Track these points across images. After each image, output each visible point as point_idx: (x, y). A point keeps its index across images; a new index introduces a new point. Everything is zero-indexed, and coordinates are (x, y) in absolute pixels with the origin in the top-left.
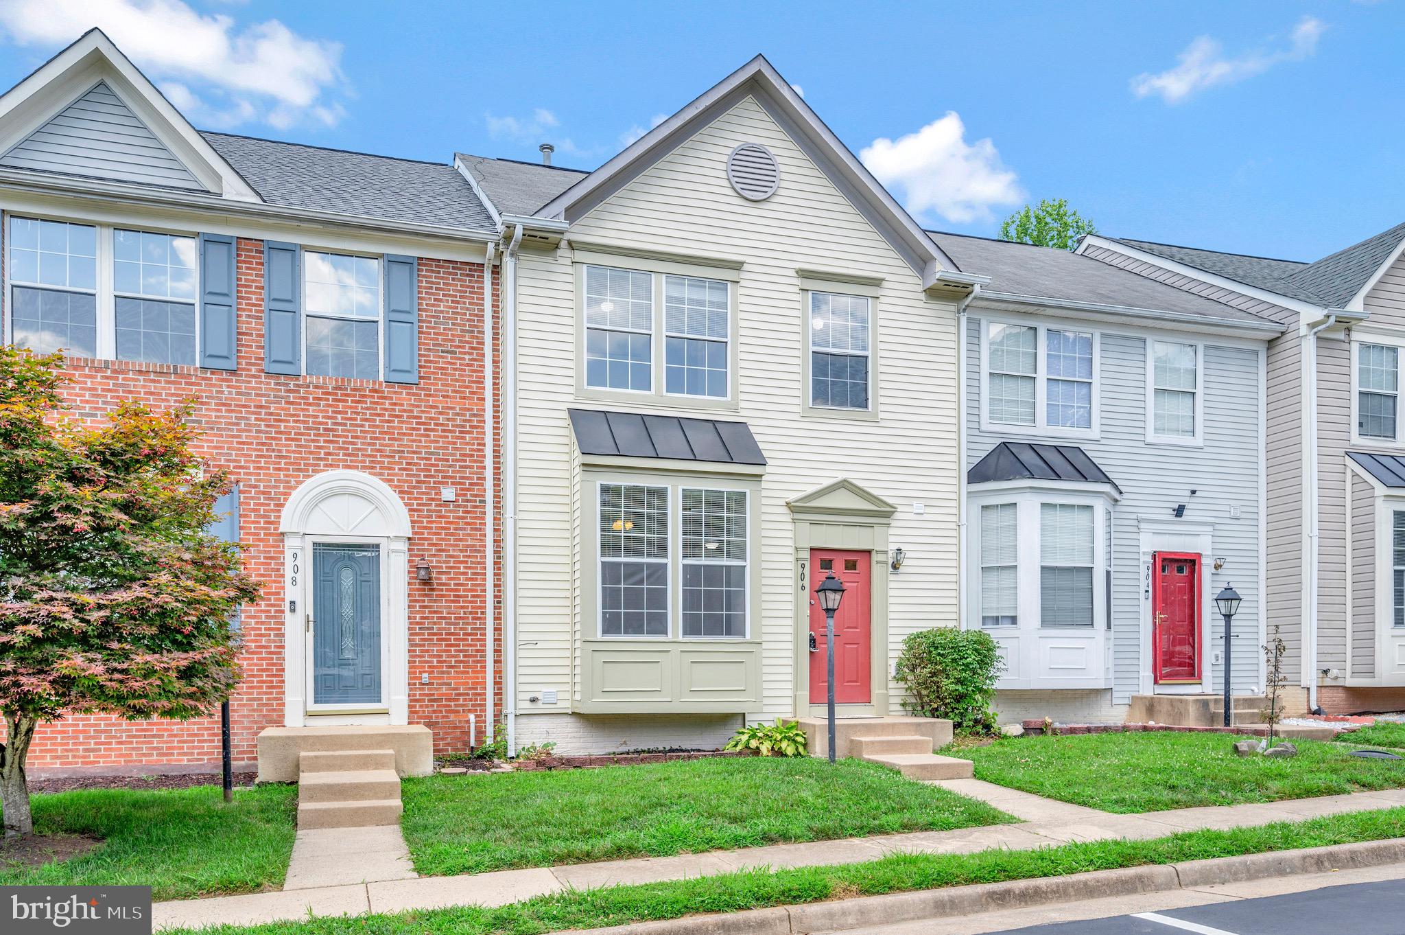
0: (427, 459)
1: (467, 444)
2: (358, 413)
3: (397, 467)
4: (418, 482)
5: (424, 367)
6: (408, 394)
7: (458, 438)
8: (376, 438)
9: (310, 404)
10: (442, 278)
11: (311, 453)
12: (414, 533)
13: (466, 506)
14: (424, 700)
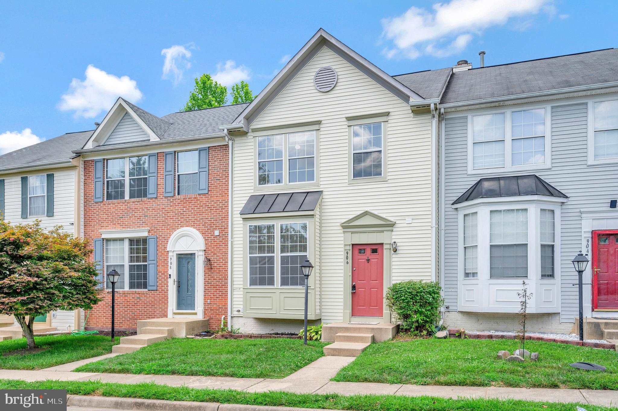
0: (210, 221)
1: (223, 213)
2: (190, 207)
3: (201, 225)
4: (208, 229)
5: (210, 187)
6: (205, 197)
7: (220, 211)
8: (195, 215)
9: (176, 206)
10: (216, 153)
11: (176, 223)
12: (207, 248)
13: (223, 237)
14: (208, 310)
